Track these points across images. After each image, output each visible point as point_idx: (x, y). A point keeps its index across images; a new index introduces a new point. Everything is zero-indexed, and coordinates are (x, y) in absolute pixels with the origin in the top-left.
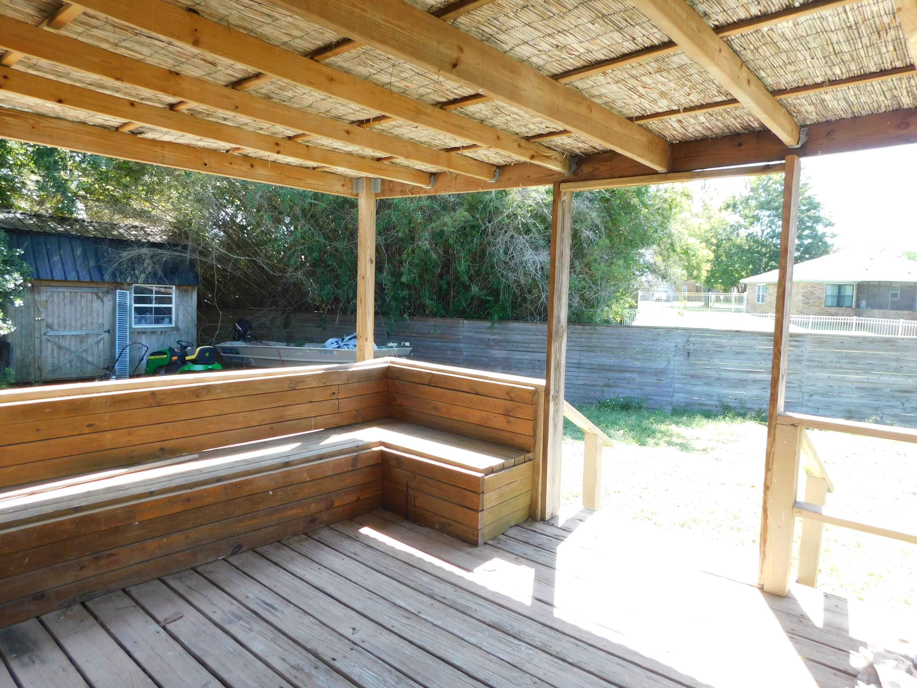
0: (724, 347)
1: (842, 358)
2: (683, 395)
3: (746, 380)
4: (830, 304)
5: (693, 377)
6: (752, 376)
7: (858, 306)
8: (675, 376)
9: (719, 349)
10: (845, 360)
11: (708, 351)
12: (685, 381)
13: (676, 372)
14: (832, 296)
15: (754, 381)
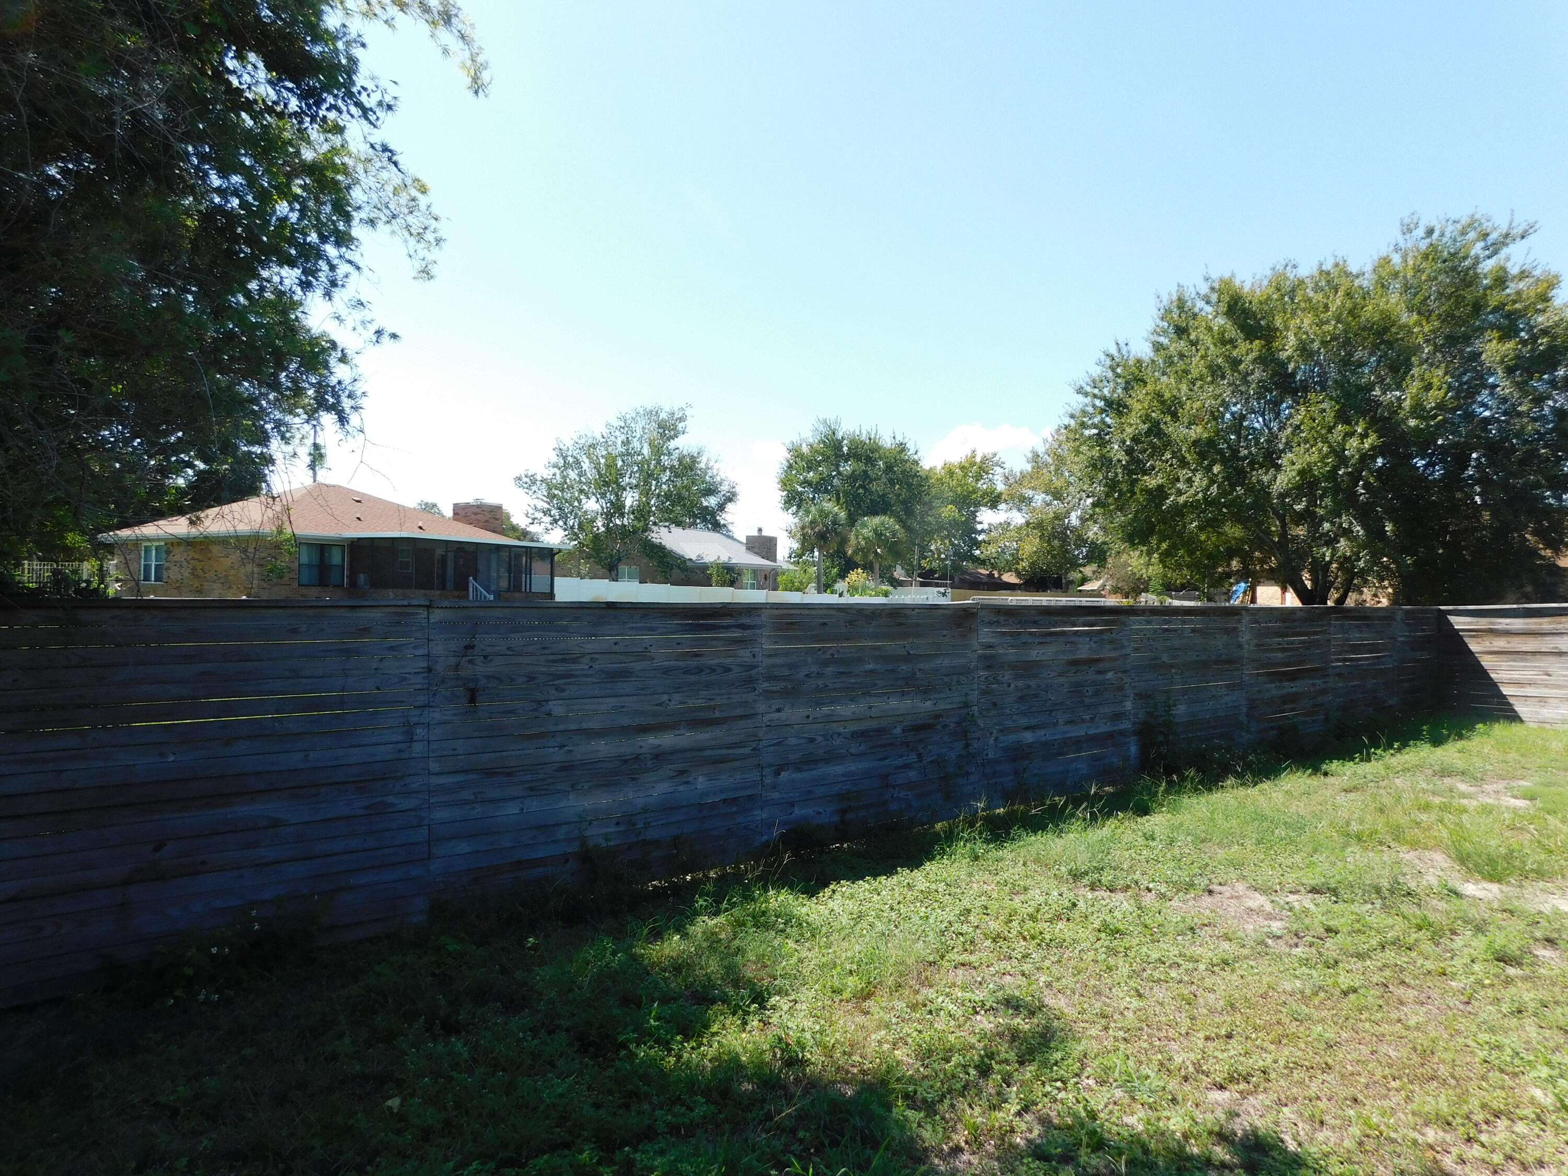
0: (575, 661)
1: (825, 664)
2: (464, 847)
3: (637, 758)
4: (305, 580)
5: (489, 773)
6: (652, 740)
7: (353, 584)
8: (434, 780)
9: (561, 668)
10: (830, 670)
11: (531, 678)
12: (467, 795)
13: (434, 766)
14: (310, 566)
15: (659, 756)
